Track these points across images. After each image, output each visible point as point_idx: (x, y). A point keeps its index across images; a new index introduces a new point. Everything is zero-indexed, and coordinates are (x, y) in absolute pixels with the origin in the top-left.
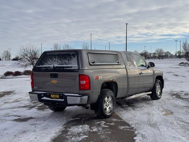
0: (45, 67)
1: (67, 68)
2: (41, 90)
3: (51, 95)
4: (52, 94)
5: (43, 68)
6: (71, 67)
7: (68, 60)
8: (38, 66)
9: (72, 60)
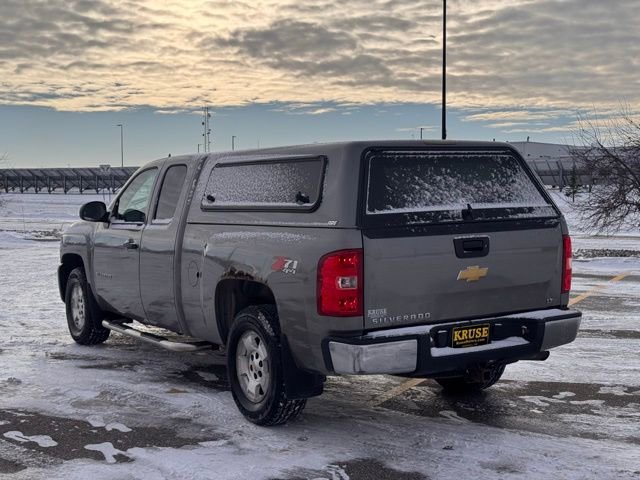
0: (421, 215)
1: (520, 215)
2: (406, 317)
3: (456, 335)
4: (460, 328)
5: (413, 219)
6: (531, 210)
7: (502, 185)
8: (377, 212)
9: (513, 182)
